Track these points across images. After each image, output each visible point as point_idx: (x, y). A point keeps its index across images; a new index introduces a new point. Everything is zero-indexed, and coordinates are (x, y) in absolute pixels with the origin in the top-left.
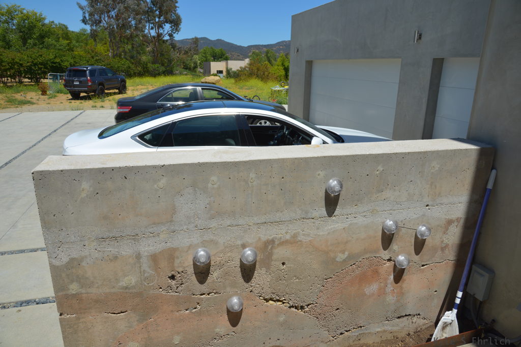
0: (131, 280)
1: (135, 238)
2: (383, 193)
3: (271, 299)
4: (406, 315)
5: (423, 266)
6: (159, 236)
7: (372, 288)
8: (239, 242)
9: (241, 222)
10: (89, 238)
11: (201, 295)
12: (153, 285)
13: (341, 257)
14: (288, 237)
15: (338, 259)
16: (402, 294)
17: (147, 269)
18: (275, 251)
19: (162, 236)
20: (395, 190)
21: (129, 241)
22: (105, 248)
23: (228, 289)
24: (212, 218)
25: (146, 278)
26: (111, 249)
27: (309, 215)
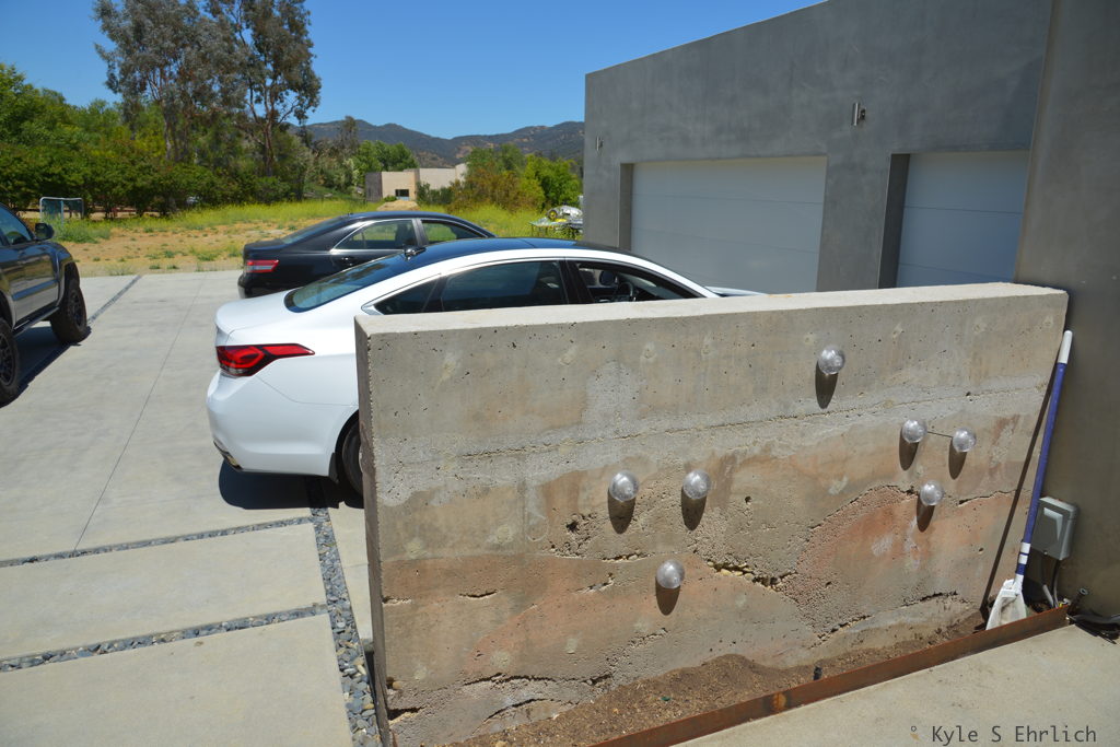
0: (507, 532)
1: (519, 453)
2: (903, 372)
3: (725, 566)
4: (935, 595)
5: (962, 502)
6: (557, 450)
7: (883, 544)
8: (681, 461)
9: (686, 423)
10: (448, 455)
11: (616, 558)
12: (541, 542)
13: (836, 486)
14: (757, 450)
15: (831, 491)
16: (928, 555)
17: (535, 512)
18: (737, 476)
19: (563, 450)
20: (919, 366)
21: (509, 459)
22: (470, 472)
23: (660, 548)
24: (642, 417)
25: (532, 528)
26: (480, 475)
27: (791, 412)
